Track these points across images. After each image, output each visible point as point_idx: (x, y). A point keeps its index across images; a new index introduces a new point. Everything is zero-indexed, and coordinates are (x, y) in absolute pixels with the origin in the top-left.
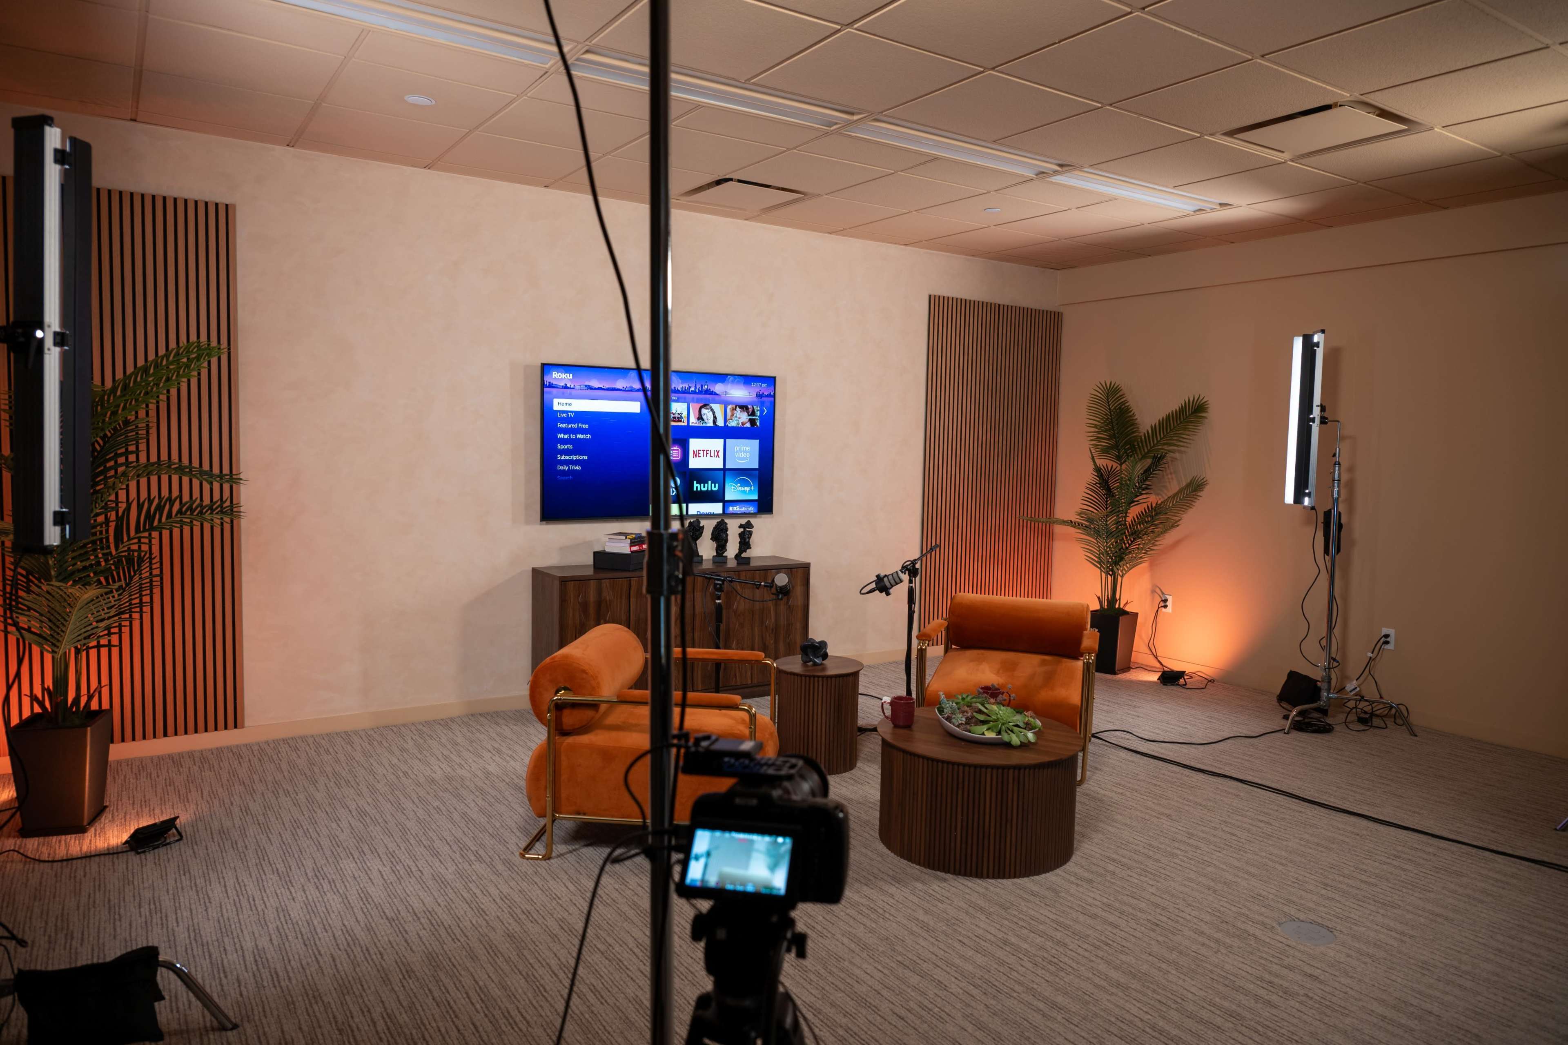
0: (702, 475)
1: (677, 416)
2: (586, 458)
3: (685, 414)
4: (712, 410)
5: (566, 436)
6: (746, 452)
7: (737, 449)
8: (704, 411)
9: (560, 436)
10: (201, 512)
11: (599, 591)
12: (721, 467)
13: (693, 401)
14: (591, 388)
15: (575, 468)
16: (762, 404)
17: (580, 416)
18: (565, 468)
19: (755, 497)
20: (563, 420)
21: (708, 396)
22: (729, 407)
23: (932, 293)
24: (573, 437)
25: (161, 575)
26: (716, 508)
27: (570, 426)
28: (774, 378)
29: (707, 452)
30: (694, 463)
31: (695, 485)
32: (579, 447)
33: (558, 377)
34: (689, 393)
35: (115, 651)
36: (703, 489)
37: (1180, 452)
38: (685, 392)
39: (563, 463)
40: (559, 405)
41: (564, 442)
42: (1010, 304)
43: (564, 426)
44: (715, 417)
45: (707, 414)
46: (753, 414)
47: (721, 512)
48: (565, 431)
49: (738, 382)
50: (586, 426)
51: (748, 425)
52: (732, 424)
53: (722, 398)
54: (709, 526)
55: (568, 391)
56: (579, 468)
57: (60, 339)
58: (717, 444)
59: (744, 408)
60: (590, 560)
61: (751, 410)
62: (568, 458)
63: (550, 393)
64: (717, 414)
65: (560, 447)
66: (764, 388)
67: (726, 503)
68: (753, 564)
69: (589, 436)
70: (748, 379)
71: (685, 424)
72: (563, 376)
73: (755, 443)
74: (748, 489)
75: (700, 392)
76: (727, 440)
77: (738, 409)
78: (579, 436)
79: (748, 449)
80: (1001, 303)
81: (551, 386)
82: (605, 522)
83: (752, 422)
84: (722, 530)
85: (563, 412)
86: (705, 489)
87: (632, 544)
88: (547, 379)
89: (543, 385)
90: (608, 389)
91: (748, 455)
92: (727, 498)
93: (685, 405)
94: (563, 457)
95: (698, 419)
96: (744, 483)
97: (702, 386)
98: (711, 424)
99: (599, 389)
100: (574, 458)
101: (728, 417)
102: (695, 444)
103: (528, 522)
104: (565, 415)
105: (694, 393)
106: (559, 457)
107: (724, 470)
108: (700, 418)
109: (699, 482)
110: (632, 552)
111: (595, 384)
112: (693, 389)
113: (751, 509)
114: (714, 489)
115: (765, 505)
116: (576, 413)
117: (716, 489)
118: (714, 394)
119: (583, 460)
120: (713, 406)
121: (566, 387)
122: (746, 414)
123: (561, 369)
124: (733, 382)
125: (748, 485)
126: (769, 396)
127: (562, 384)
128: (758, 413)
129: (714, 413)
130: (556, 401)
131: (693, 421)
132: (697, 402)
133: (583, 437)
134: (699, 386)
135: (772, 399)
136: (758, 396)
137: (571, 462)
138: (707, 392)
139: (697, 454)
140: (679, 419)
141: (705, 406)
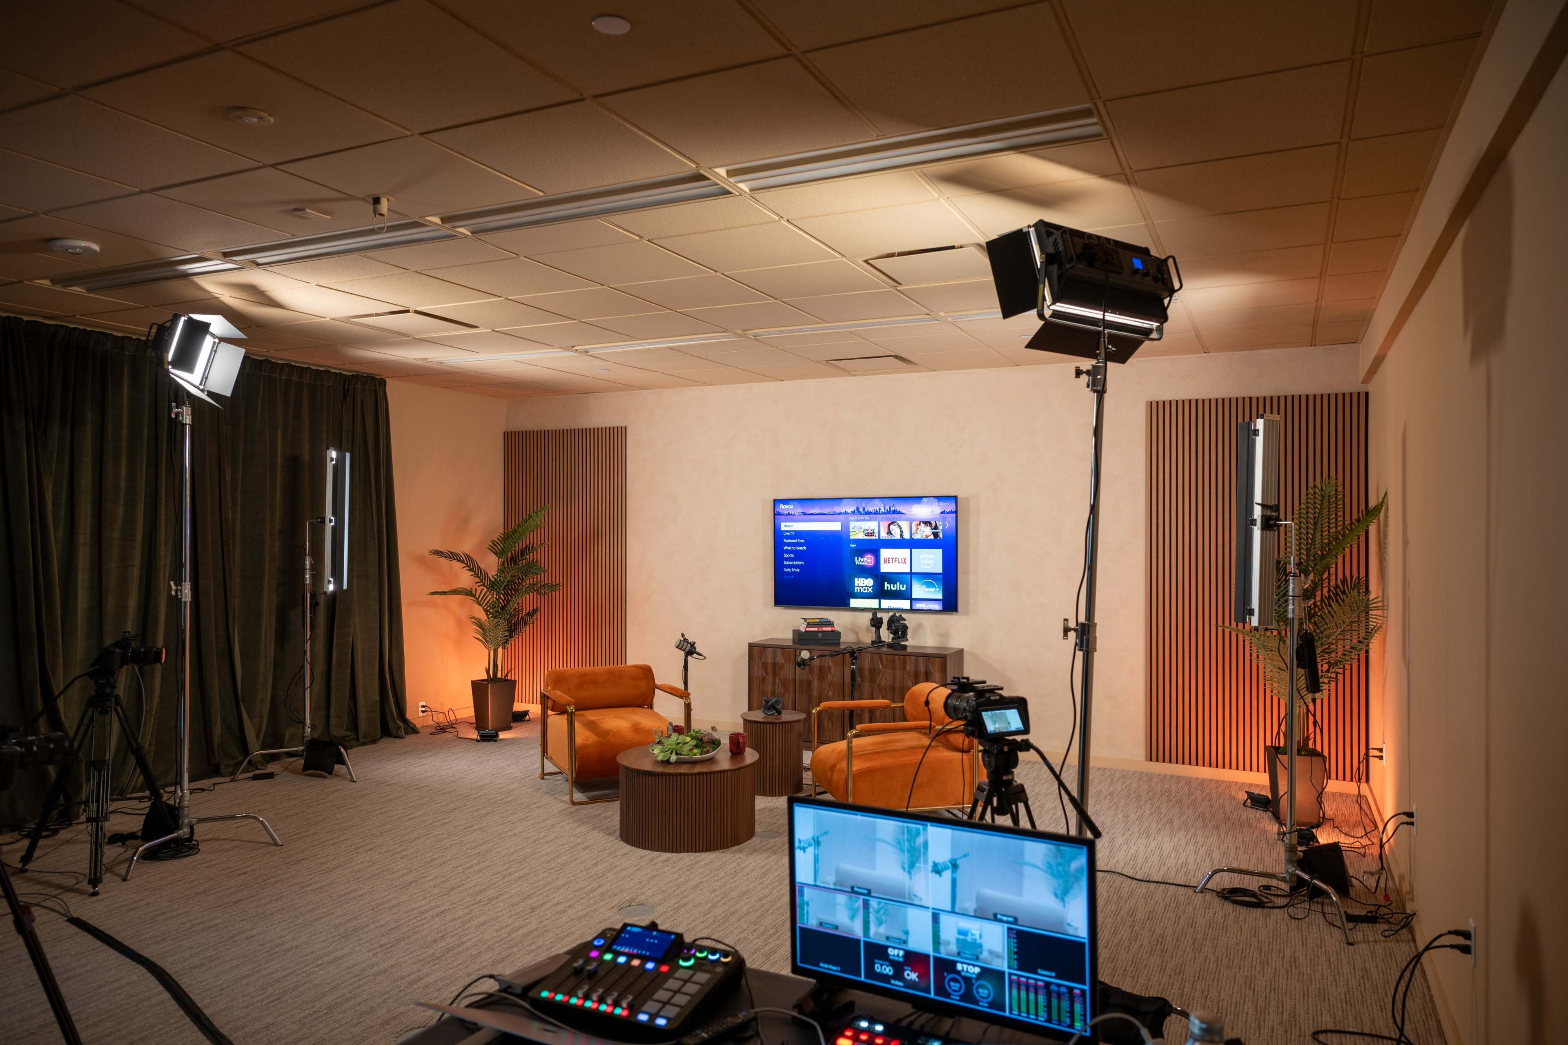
0: (891, 577)
1: (870, 531)
2: (803, 563)
3: (876, 531)
4: (899, 526)
5: (790, 548)
6: (931, 559)
7: (922, 556)
8: (892, 527)
9: (786, 548)
12: (909, 571)
15: (795, 570)
16: (944, 520)
17: (798, 534)
18: (789, 570)
19: (940, 596)
20: (788, 537)
22: (914, 524)
24: (794, 548)
26: (905, 604)
27: (792, 541)
28: (956, 498)
29: (895, 560)
30: (884, 568)
31: (886, 585)
32: (798, 555)
33: (783, 507)
34: (879, 514)
36: (893, 589)
38: (876, 513)
39: (788, 566)
40: (785, 526)
41: (788, 552)
42: (1270, 394)
43: (788, 541)
44: (902, 532)
45: (895, 530)
46: (936, 527)
47: (909, 608)
48: (789, 545)
49: (930, 503)
50: (803, 541)
51: (932, 537)
52: (917, 536)
53: (908, 516)
55: (790, 517)
56: (798, 570)
58: (905, 552)
59: (927, 523)
60: (790, 636)
61: (933, 525)
62: (790, 563)
63: (779, 519)
64: (903, 529)
65: (786, 556)
66: (950, 506)
67: (912, 600)
68: (909, 650)
69: (805, 548)
70: (940, 498)
71: (877, 538)
72: (788, 507)
73: (940, 551)
74: (933, 590)
75: (889, 512)
76: (913, 550)
77: (922, 523)
78: (798, 548)
79: (932, 556)
80: (1256, 395)
81: (779, 514)
83: (936, 535)
85: (788, 531)
86: (895, 589)
88: (778, 510)
89: (775, 514)
90: (818, 514)
91: (933, 562)
92: (914, 596)
93: (877, 523)
94: (788, 563)
95: (888, 533)
96: (929, 585)
97: (890, 508)
99: (812, 514)
100: (795, 563)
101: (913, 531)
102: (885, 553)
104: (789, 534)
105: (884, 513)
106: (785, 563)
107: (911, 574)
108: (889, 533)
109: (889, 583)
110: (807, 631)
111: (810, 511)
112: (882, 510)
113: (937, 606)
114: (902, 589)
115: (950, 604)
116: (796, 531)
117: (904, 589)
118: (899, 513)
119: (801, 565)
120: (900, 523)
121: (789, 514)
122: (930, 528)
123: (786, 502)
124: (927, 503)
125: (933, 586)
126: (951, 512)
127: (787, 512)
128: (941, 527)
129: (901, 529)
130: (782, 524)
131: (884, 535)
132: (887, 520)
133: (801, 548)
134: (887, 508)
135: (954, 515)
136: (942, 513)
137: (793, 566)
138: (895, 512)
139: (887, 561)
140: (872, 534)
141: (893, 523)
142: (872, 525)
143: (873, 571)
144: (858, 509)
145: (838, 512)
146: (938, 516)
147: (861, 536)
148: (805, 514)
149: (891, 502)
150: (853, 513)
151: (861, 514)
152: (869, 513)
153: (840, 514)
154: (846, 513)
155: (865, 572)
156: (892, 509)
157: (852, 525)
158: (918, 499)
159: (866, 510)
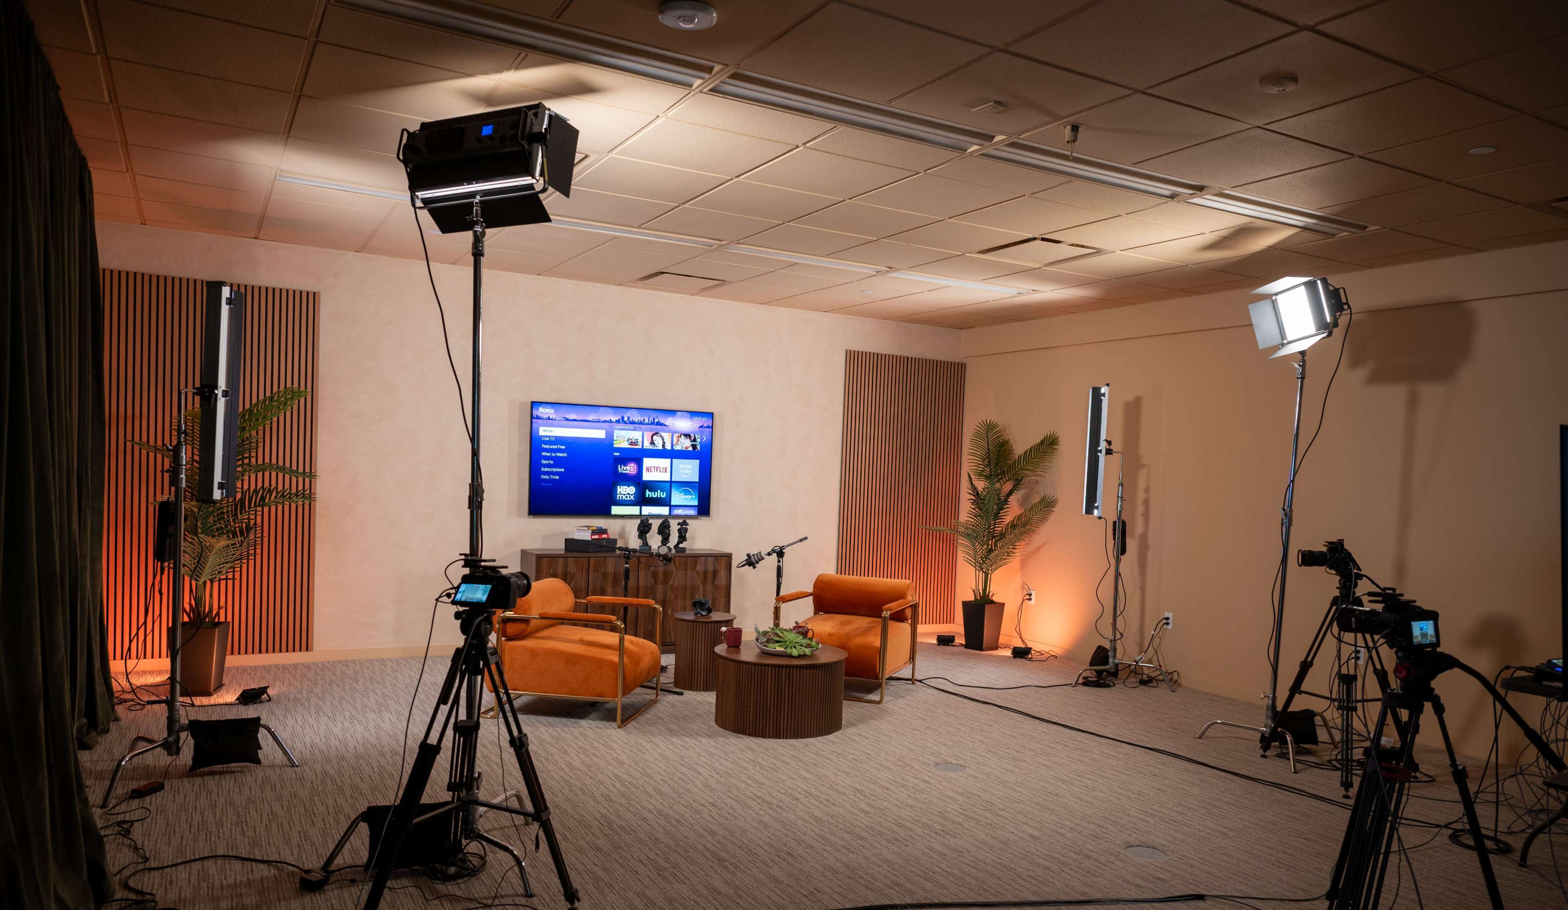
0: (653, 485)
1: (634, 441)
2: (563, 470)
4: (662, 437)
5: (549, 454)
6: (689, 469)
7: (681, 466)
8: (655, 438)
9: (543, 454)
10: (290, 498)
11: (566, 566)
12: (669, 480)
13: (647, 431)
14: (567, 420)
15: (554, 477)
16: (702, 433)
17: (559, 440)
18: (546, 477)
19: (696, 503)
20: (546, 443)
21: (659, 427)
22: (676, 436)
23: (849, 349)
24: (553, 455)
25: (262, 537)
26: (664, 511)
28: (712, 414)
29: (657, 468)
30: (647, 477)
31: (648, 492)
32: (558, 462)
33: (543, 411)
34: (644, 424)
35: (230, 582)
36: (654, 496)
37: (1041, 476)
38: (640, 423)
39: (545, 473)
40: (544, 431)
41: (547, 458)
42: (917, 356)
43: (547, 447)
44: (664, 443)
45: (658, 440)
46: (695, 440)
47: (668, 514)
48: (548, 450)
49: (685, 417)
50: (564, 447)
51: (691, 449)
52: (677, 448)
53: (670, 428)
54: (656, 524)
55: (551, 421)
56: (557, 477)
57: (225, 394)
58: (665, 462)
59: (687, 436)
60: (561, 546)
61: (693, 438)
62: (549, 470)
63: (536, 422)
64: (665, 440)
65: (544, 462)
66: (705, 421)
67: (671, 506)
69: (565, 455)
70: (693, 414)
71: (640, 447)
72: (547, 410)
73: (696, 463)
74: (690, 497)
75: (652, 424)
76: (674, 460)
77: (682, 436)
78: (558, 454)
79: (690, 467)
80: (910, 356)
81: (538, 418)
82: (577, 518)
83: (694, 447)
84: (666, 527)
85: (547, 437)
86: (656, 496)
87: (593, 533)
88: (535, 413)
89: (532, 417)
90: (580, 421)
91: (690, 471)
92: (672, 504)
93: (640, 433)
94: (546, 469)
95: (651, 443)
96: (687, 493)
97: (654, 419)
98: (660, 447)
99: (574, 420)
100: (555, 470)
101: (674, 443)
102: (647, 462)
103: (519, 516)
104: (548, 439)
105: (649, 424)
106: (543, 469)
107: (671, 482)
108: (652, 443)
109: (650, 491)
110: (592, 539)
111: (572, 416)
112: (647, 421)
113: (691, 512)
114: (662, 496)
115: (704, 509)
116: (556, 437)
117: (664, 496)
118: (662, 425)
119: (561, 472)
120: (663, 434)
121: (549, 419)
122: (689, 440)
123: (548, 406)
124: (681, 417)
125: (690, 494)
126: (708, 427)
127: (547, 416)
128: (699, 440)
129: (663, 440)
130: (541, 429)
131: (647, 445)
132: (650, 431)
133: (561, 455)
134: (651, 419)
135: (711, 429)
136: (700, 427)
137: (551, 473)
138: (658, 424)
139: (648, 470)
140: (635, 444)
141: (656, 433)
142: (636, 435)
143: (636, 480)
144: (623, 418)
145: (603, 420)
146: (697, 430)
147: (625, 445)
148: (568, 420)
149: (654, 414)
150: (618, 421)
151: (626, 423)
152: (633, 423)
153: (604, 421)
154: (611, 421)
155: (627, 479)
156: (656, 420)
157: (617, 433)
158: (672, 412)
159: (631, 420)
